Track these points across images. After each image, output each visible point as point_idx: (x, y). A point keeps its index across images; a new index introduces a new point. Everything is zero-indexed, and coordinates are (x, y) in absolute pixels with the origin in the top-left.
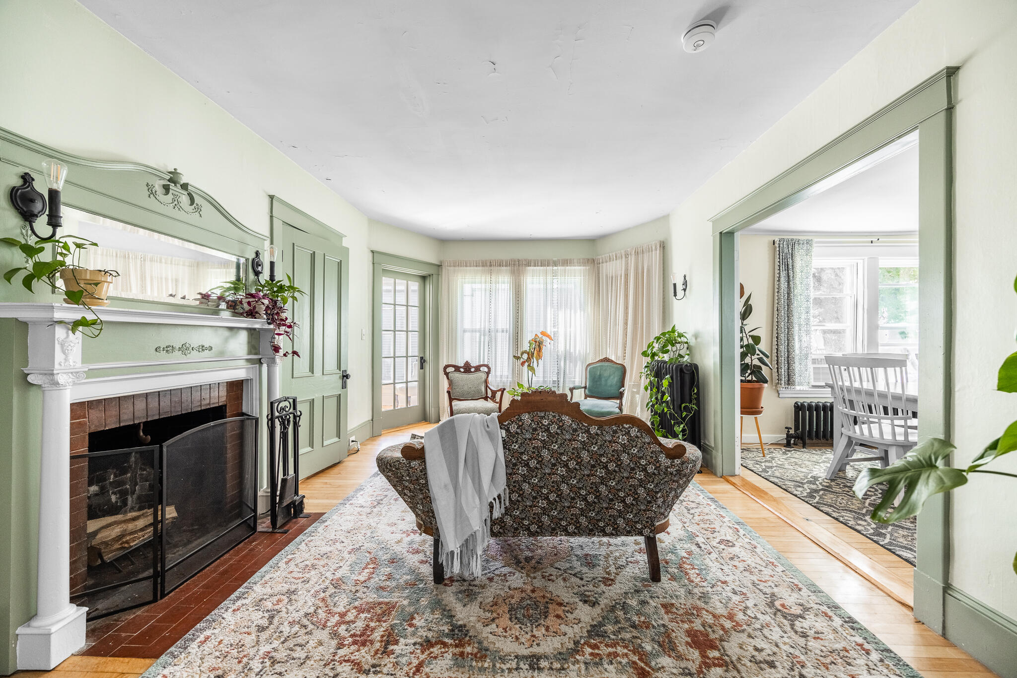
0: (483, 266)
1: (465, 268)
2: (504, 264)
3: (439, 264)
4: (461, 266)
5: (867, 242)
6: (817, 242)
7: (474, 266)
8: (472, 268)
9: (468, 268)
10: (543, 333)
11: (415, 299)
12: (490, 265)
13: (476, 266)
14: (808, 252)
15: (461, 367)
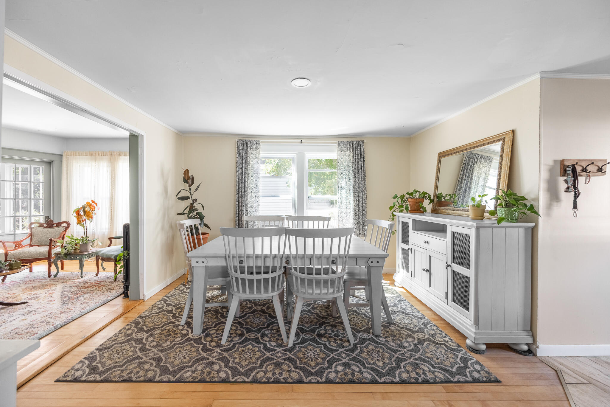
0: (90, 155)
1: (78, 157)
2: (105, 154)
3: (61, 154)
4: (75, 155)
5: (298, 143)
6: (262, 142)
7: (84, 155)
8: (83, 157)
9: (81, 157)
10: (93, 202)
11: (41, 177)
12: (95, 155)
13: (86, 156)
14: (257, 149)
15: (44, 224)
